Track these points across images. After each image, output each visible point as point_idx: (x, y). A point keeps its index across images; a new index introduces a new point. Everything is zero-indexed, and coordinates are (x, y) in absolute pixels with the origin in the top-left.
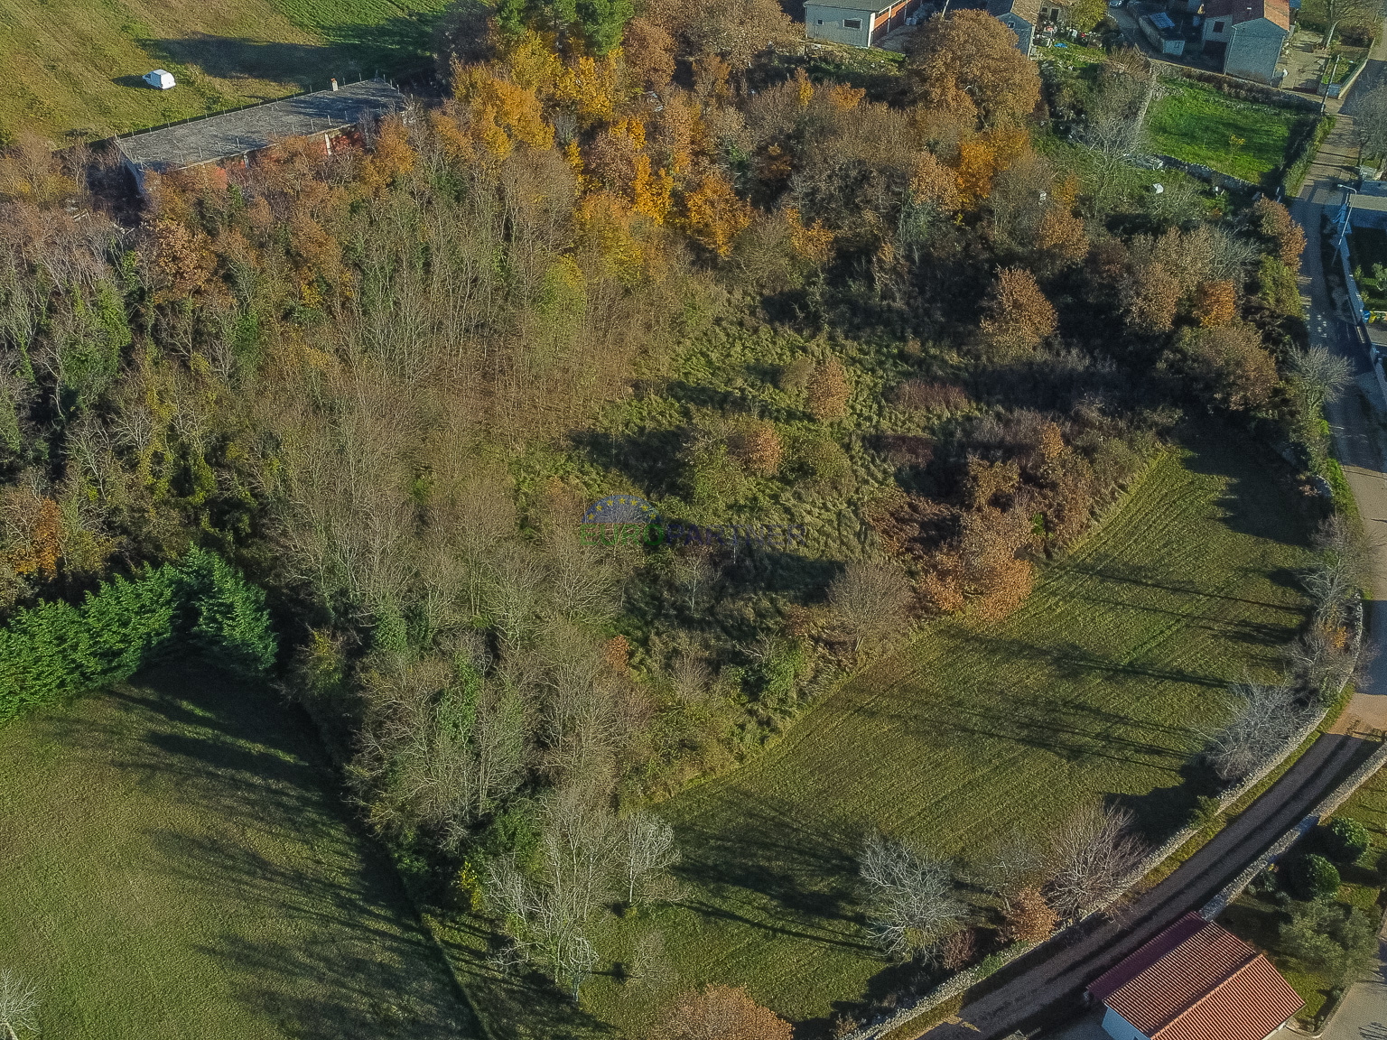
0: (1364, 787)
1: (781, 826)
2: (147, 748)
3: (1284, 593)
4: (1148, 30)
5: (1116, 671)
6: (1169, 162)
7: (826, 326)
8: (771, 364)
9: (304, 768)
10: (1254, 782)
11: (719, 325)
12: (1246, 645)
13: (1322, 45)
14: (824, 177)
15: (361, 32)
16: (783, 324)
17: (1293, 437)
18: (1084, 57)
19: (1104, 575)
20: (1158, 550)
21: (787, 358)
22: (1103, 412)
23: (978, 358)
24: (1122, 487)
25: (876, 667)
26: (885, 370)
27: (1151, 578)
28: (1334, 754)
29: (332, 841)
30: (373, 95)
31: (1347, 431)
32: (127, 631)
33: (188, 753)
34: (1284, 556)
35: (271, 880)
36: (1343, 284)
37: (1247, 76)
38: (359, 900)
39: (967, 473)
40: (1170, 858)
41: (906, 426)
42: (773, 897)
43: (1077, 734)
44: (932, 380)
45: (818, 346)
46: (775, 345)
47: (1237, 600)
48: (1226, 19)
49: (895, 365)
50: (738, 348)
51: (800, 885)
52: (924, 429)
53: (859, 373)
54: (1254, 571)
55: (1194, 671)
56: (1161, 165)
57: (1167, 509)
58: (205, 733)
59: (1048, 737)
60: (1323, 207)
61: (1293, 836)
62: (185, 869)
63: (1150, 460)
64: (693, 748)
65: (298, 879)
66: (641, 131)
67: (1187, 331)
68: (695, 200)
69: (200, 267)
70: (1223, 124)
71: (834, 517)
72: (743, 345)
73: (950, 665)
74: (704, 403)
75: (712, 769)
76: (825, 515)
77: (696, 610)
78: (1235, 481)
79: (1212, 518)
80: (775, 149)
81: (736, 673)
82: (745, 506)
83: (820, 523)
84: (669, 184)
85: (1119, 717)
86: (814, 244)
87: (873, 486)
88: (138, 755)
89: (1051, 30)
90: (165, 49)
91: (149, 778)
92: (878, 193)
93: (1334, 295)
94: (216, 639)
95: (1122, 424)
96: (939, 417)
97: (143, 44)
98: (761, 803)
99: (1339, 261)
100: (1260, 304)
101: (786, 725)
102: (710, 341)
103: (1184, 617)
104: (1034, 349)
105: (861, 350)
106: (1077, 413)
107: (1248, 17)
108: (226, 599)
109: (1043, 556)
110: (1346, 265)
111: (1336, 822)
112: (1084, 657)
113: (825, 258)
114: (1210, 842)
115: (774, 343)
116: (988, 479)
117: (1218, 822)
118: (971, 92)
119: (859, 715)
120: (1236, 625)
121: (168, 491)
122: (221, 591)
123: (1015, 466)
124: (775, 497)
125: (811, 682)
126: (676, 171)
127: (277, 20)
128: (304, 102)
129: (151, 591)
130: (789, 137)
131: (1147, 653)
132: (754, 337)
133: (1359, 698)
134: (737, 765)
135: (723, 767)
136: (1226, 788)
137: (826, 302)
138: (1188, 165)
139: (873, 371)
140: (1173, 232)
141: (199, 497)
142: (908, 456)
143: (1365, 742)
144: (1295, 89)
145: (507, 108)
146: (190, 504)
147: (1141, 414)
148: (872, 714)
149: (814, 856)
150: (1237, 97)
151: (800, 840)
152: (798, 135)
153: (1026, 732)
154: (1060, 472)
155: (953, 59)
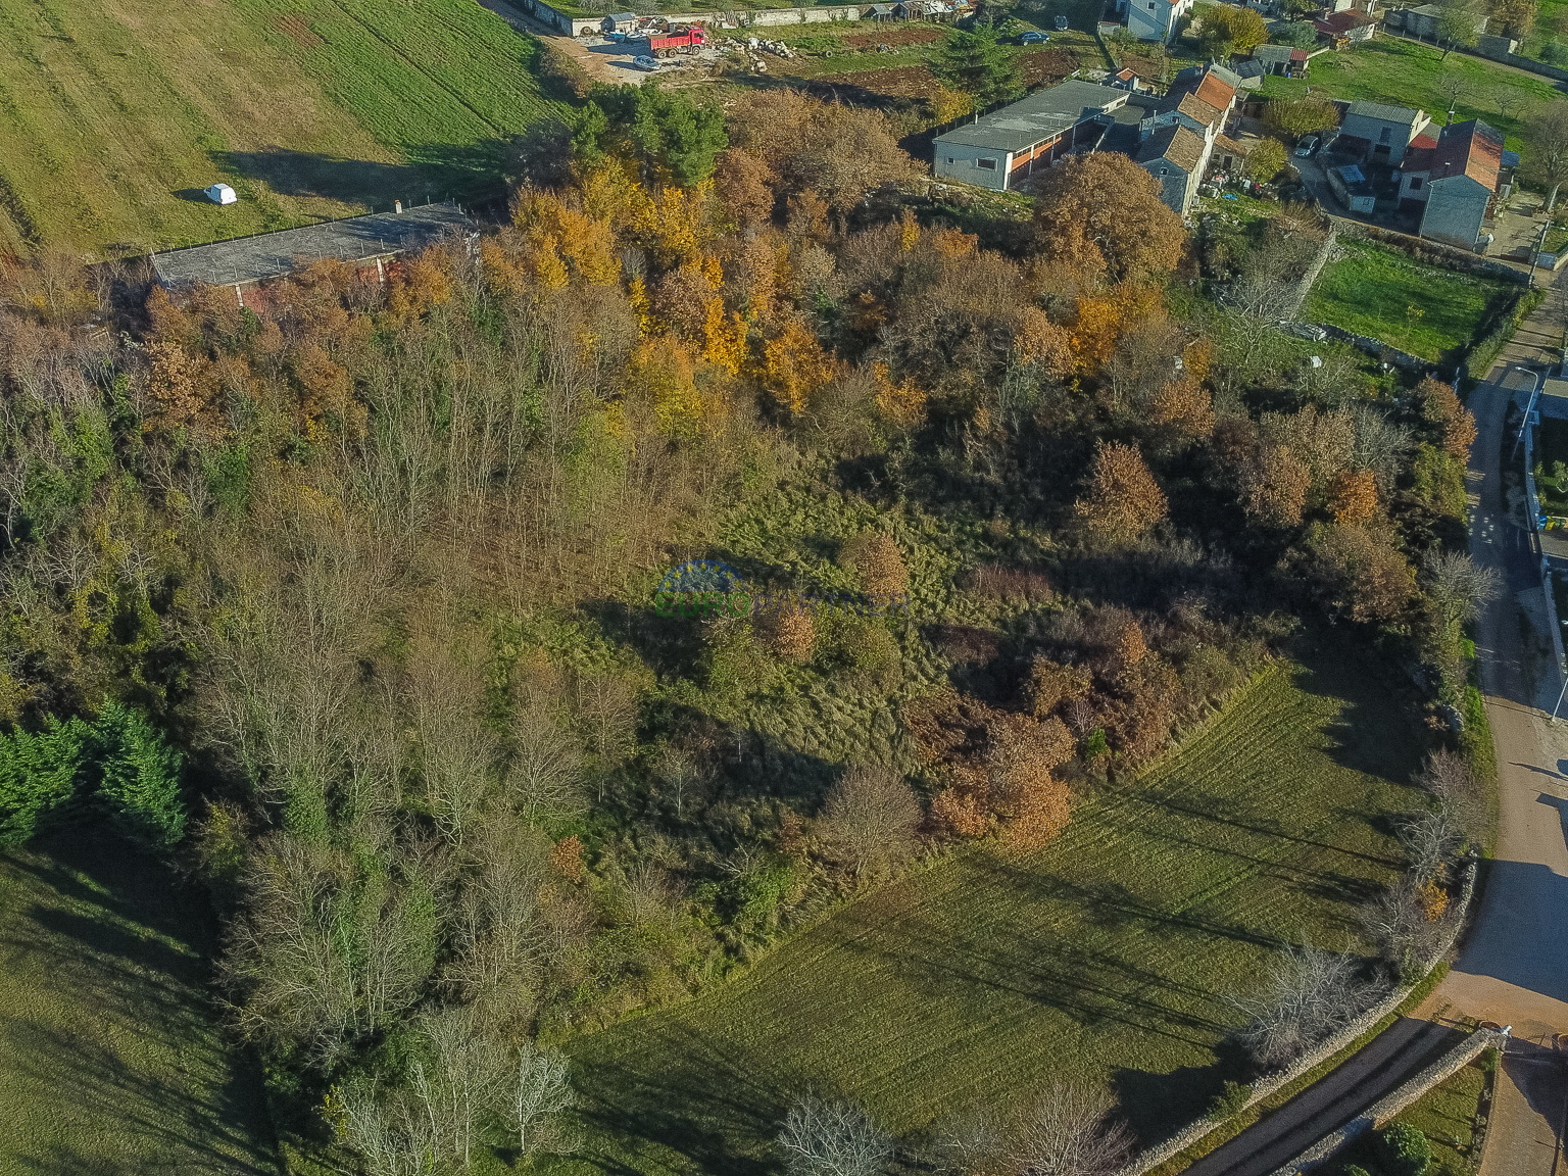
0: (1440, 1087)
1: (723, 1074)
2: (26, 921)
3: (1386, 843)
4: (1336, 183)
5: (1164, 921)
6: (1333, 332)
7: (903, 497)
8: (833, 537)
9: (192, 961)
10: (1302, 1070)
11: (783, 490)
12: (1327, 901)
13: (1544, 209)
14: (917, 329)
15: (447, 152)
16: (855, 492)
17: (1425, 658)
18: (1254, 211)
19: (1173, 806)
20: (1244, 781)
21: (853, 531)
22: (1206, 615)
23: (1074, 543)
24: (1215, 704)
25: (878, 895)
26: (963, 552)
27: (1228, 813)
28: (1410, 1043)
29: (203, 1047)
30: (438, 219)
31: (1496, 656)
32: (24, 789)
33: (70, 933)
34: (1391, 798)
35: (123, 1086)
36: (1522, 482)
37: (1446, 240)
38: (216, 1119)
39: (1029, 676)
40: (1180, 1154)
41: (974, 617)
42: (694, 1159)
43: (1100, 993)
44: (1014, 564)
45: (891, 519)
46: (841, 516)
47: (1326, 847)
48: (1424, 175)
49: (977, 546)
50: (800, 517)
51: (730, 1147)
52: (994, 622)
53: (933, 552)
54: (1354, 814)
55: (1256, 930)
56: (1323, 335)
57: (1264, 734)
58: (95, 911)
59: (1064, 995)
60: (1514, 392)
61: (1337, 1140)
62: (30, 1063)
63: (1254, 675)
64: (638, 973)
65: (153, 1088)
66: (717, 270)
67: (1317, 527)
68: (773, 349)
69: (195, 395)
70: (1408, 292)
71: (868, 716)
72: (806, 513)
73: (966, 899)
74: (745, 576)
75: (658, 1000)
76: (859, 713)
77: (684, 812)
78: (1352, 705)
79: (1316, 747)
80: (868, 297)
81: (710, 890)
82: (767, 697)
83: (851, 722)
84: (744, 328)
85: (1155, 977)
86: (903, 404)
87: (921, 683)
88: (14, 930)
89: (1221, 180)
90: (233, 163)
91: (19, 957)
92: (976, 350)
93: (1509, 496)
94: (115, 806)
95: (1225, 630)
96: (1015, 609)
97: (214, 156)
98: (707, 1045)
99: (1521, 458)
100: (1413, 500)
101: (756, 955)
102: (768, 507)
103: (1259, 863)
104: (1140, 537)
105: (940, 528)
106: (1175, 615)
107: (1446, 173)
108: (134, 760)
109: (1104, 778)
110: (1528, 460)
111: (1390, 1128)
112: (1129, 901)
113: (916, 420)
114: (1235, 1139)
115: (842, 513)
116: (1053, 682)
117: (1250, 1115)
118: (1101, 244)
119: (847, 950)
120: (1320, 878)
121: (108, 637)
122: (129, 751)
123: (1088, 672)
124: (805, 688)
125: (797, 906)
126: (754, 316)
127: (362, 137)
128: (362, 223)
129: (55, 746)
130: (887, 284)
131: (1205, 903)
132: (820, 505)
133: (1455, 977)
134: (689, 998)
135: (671, 998)
136: (1264, 1074)
137: (907, 471)
138: (1356, 337)
139: (949, 551)
140: (1307, 412)
141: (140, 645)
142: (968, 652)
143: (1453, 1032)
144: (1503, 257)
145: (567, 239)
146: (129, 653)
147: (1250, 619)
148: (862, 950)
149: (755, 1113)
150: (1431, 262)
151: (743, 1093)
152: (897, 284)
153: (1039, 986)
154: (1140, 681)
155: (1081, 206)
